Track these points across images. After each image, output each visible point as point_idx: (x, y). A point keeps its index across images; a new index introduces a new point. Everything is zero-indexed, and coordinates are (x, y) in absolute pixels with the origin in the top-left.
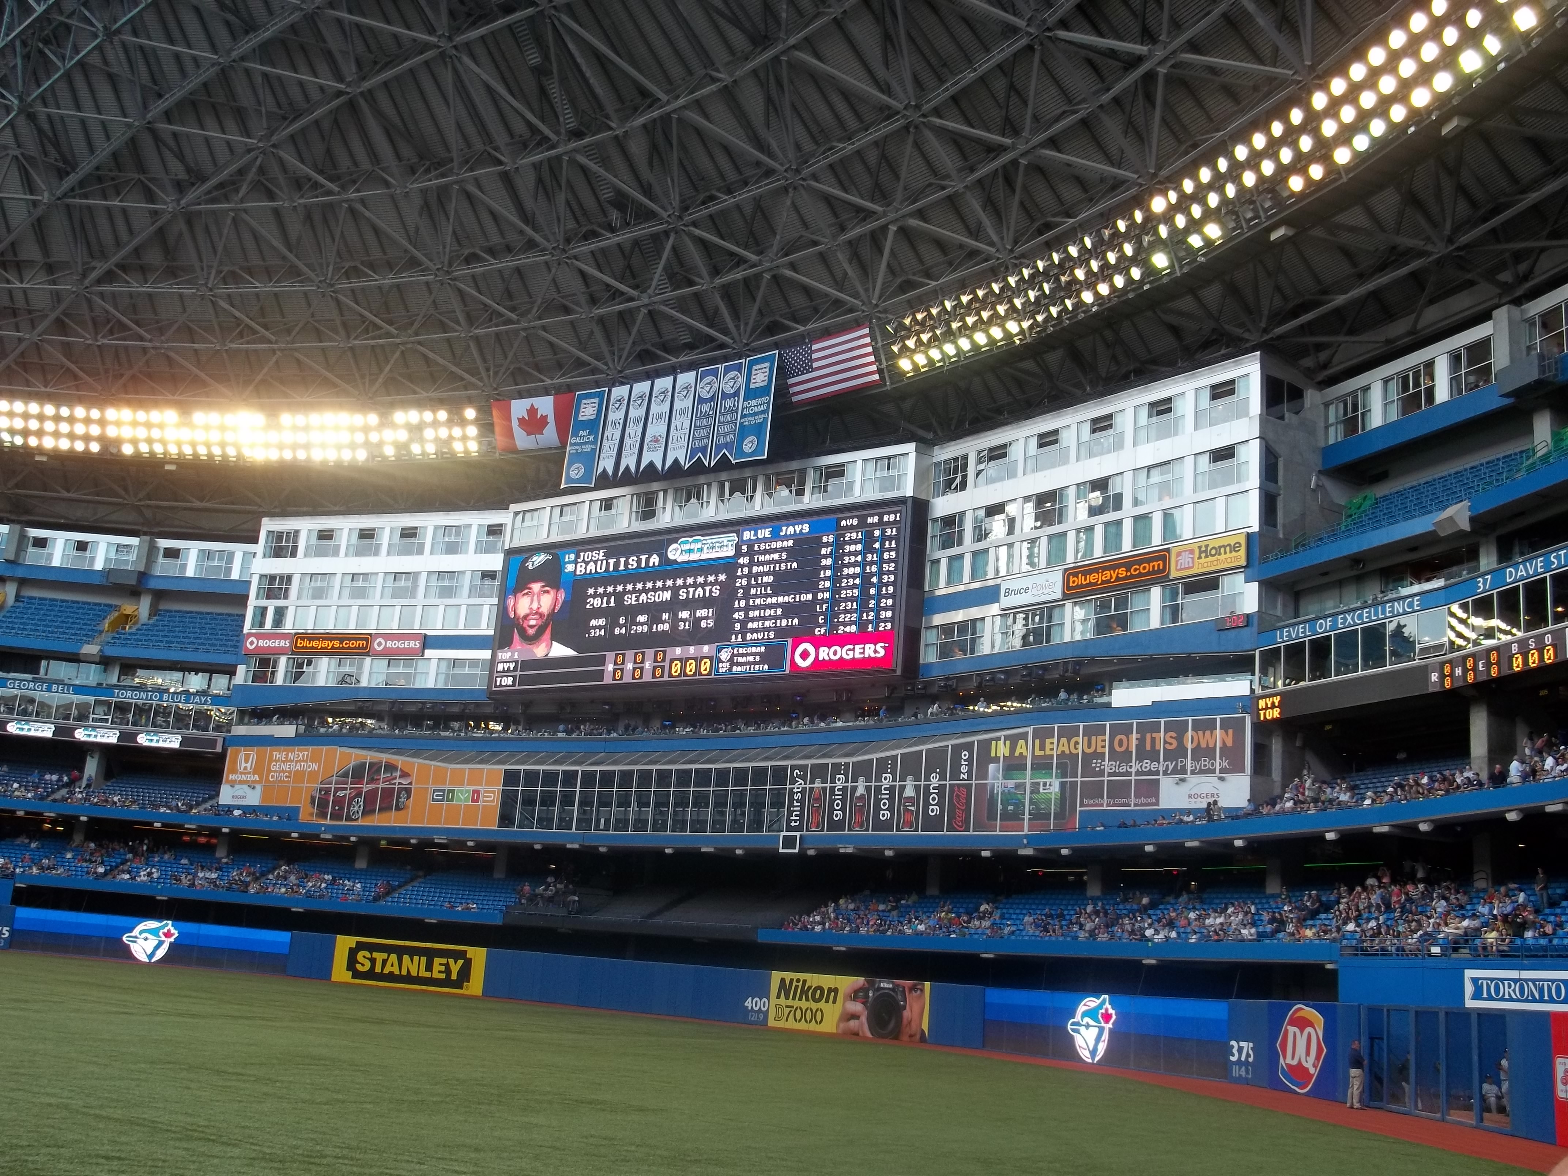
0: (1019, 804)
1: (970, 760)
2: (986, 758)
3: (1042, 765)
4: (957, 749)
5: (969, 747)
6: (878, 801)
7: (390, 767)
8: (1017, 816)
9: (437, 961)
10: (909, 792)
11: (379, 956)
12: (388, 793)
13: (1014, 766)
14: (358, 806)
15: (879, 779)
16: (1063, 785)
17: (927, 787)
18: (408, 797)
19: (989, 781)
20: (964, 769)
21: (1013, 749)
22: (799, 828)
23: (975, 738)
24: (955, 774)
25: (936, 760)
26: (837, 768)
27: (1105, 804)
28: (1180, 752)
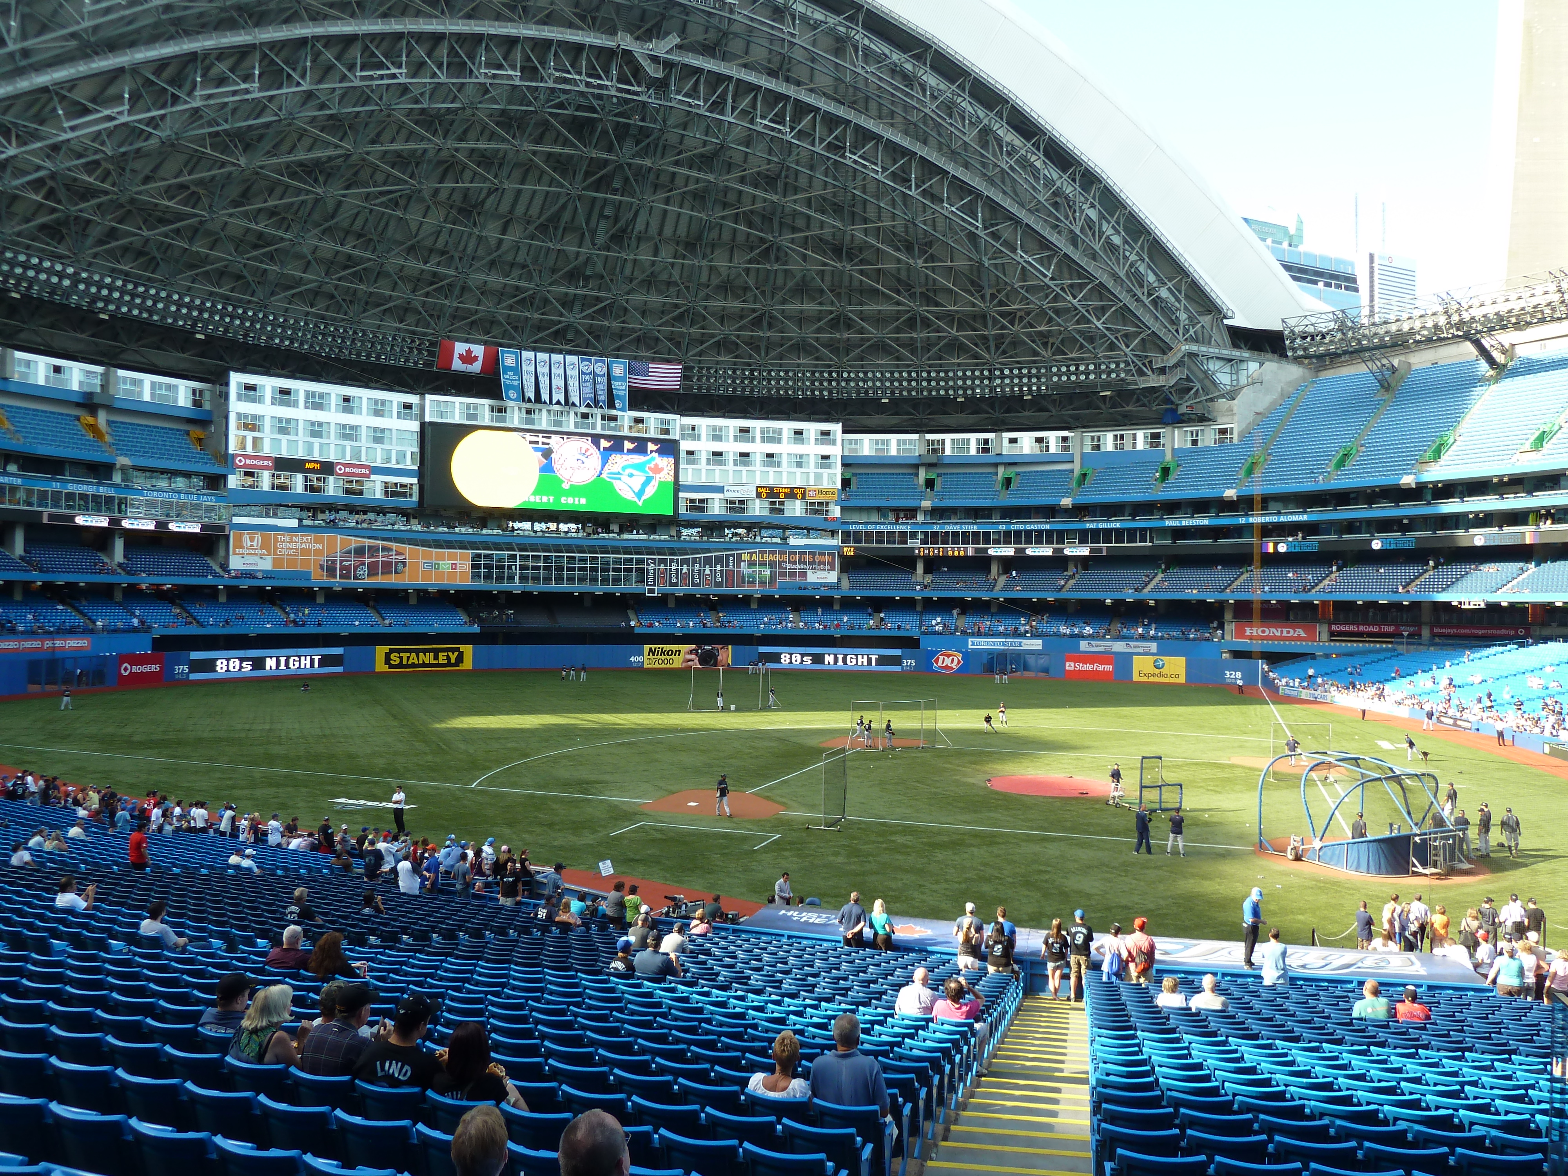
0: (754, 578)
1: (733, 561)
2: (740, 559)
3: (763, 564)
4: (728, 556)
5: (733, 555)
6: (693, 575)
7: (386, 549)
8: (753, 582)
9: (440, 654)
10: (707, 572)
11: (404, 655)
12: (387, 564)
13: (751, 564)
14: (363, 571)
15: (693, 566)
16: (771, 572)
17: (715, 570)
18: (404, 566)
19: (742, 569)
20: (731, 564)
21: (751, 557)
22: (655, 585)
23: (736, 552)
24: (727, 566)
25: (719, 560)
26: (672, 561)
27: (787, 579)
28: (814, 562)
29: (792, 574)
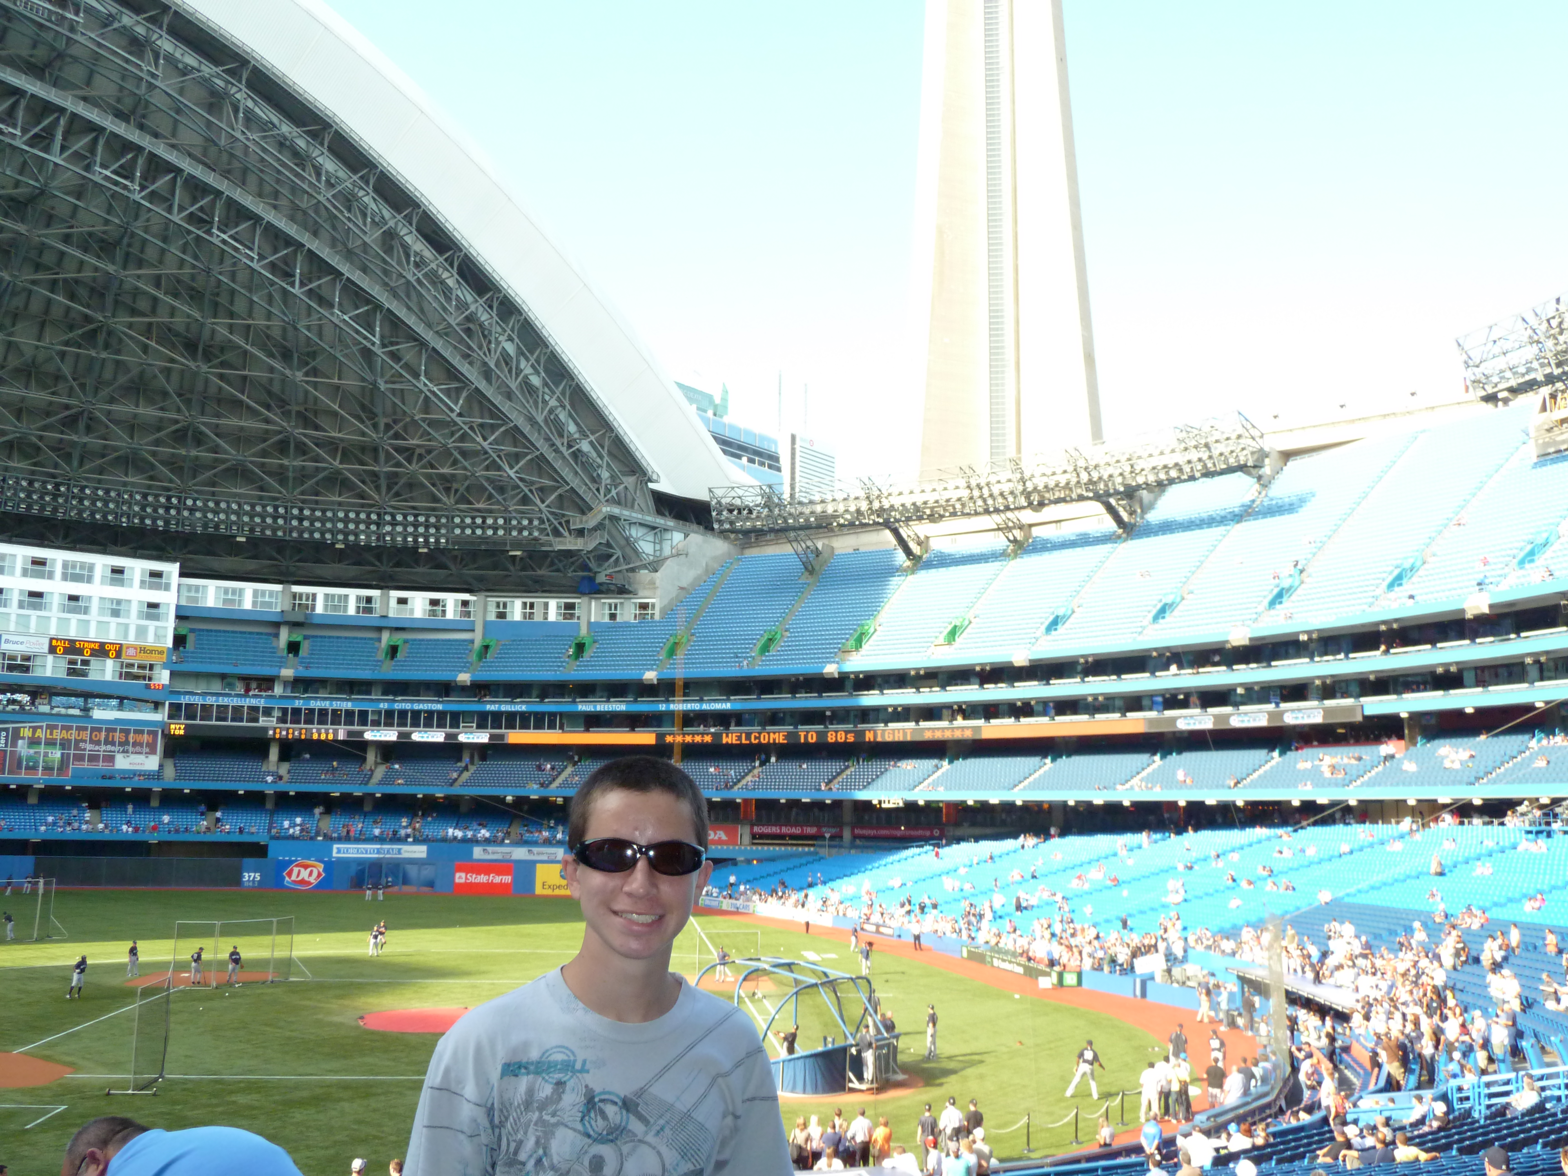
0: (36, 762)
2: (16, 735)
3: (51, 743)
5: (6, 730)
8: (34, 768)
16: (62, 754)
20: (3, 742)
27: (86, 765)
28: (126, 743)
29: (93, 758)
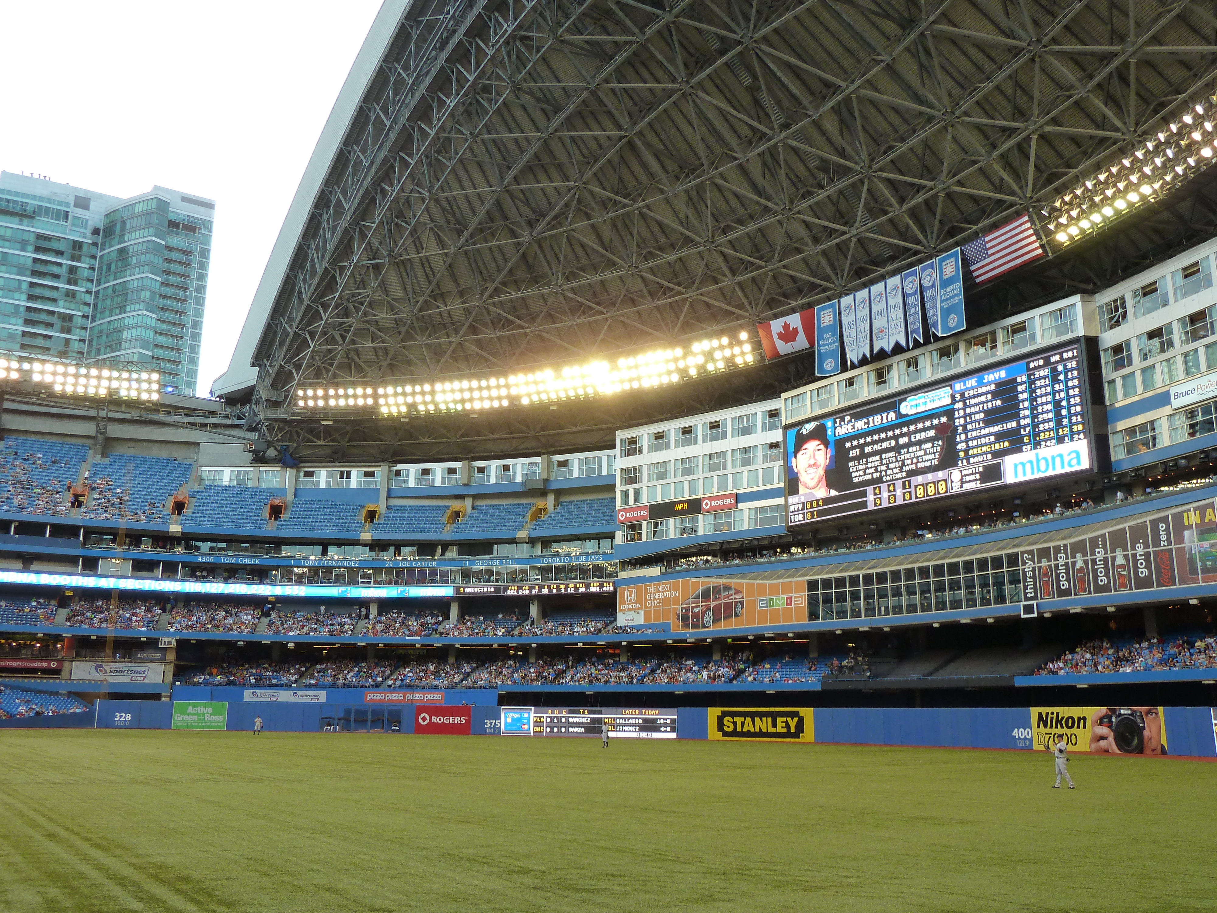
1: (1167, 530)
2: (1180, 527)
4: (1155, 524)
5: (1165, 520)
6: (1095, 571)
7: (727, 588)
9: (779, 720)
10: (1120, 561)
11: (739, 720)
12: (728, 606)
13: (1206, 530)
14: (709, 617)
15: (1093, 553)
17: (1134, 556)
18: (742, 607)
19: (1187, 544)
20: (1163, 537)
21: (1203, 517)
22: (1035, 598)
23: (1169, 513)
24: (1157, 542)
25: (1138, 533)
26: (1057, 549)
